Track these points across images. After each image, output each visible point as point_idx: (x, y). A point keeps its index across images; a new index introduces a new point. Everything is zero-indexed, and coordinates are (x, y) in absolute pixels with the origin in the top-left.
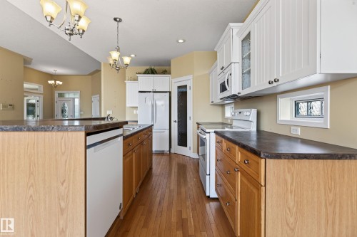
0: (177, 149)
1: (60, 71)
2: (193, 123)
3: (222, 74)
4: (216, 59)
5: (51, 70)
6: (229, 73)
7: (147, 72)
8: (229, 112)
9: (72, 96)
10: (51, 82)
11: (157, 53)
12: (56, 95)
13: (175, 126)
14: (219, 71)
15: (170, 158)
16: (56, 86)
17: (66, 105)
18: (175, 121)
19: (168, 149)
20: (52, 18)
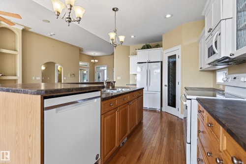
0: (167, 109)
1: (97, 54)
2: (182, 88)
3: (210, 36)
4: (204, 26)
5: (92, 53)
6: (218, 33)
7: (143, 48)
8: (221, 77)
9: (103, 68)
10: (92, 61)
11: (150, 32)
12: (96, 68)
13: (165, 89)
14: (207, 34)
15: (161, 115)
16: (94, 63)
17: (100, 74)
18: (166, 86)
19: (160, 108)
20: (58, 12)
